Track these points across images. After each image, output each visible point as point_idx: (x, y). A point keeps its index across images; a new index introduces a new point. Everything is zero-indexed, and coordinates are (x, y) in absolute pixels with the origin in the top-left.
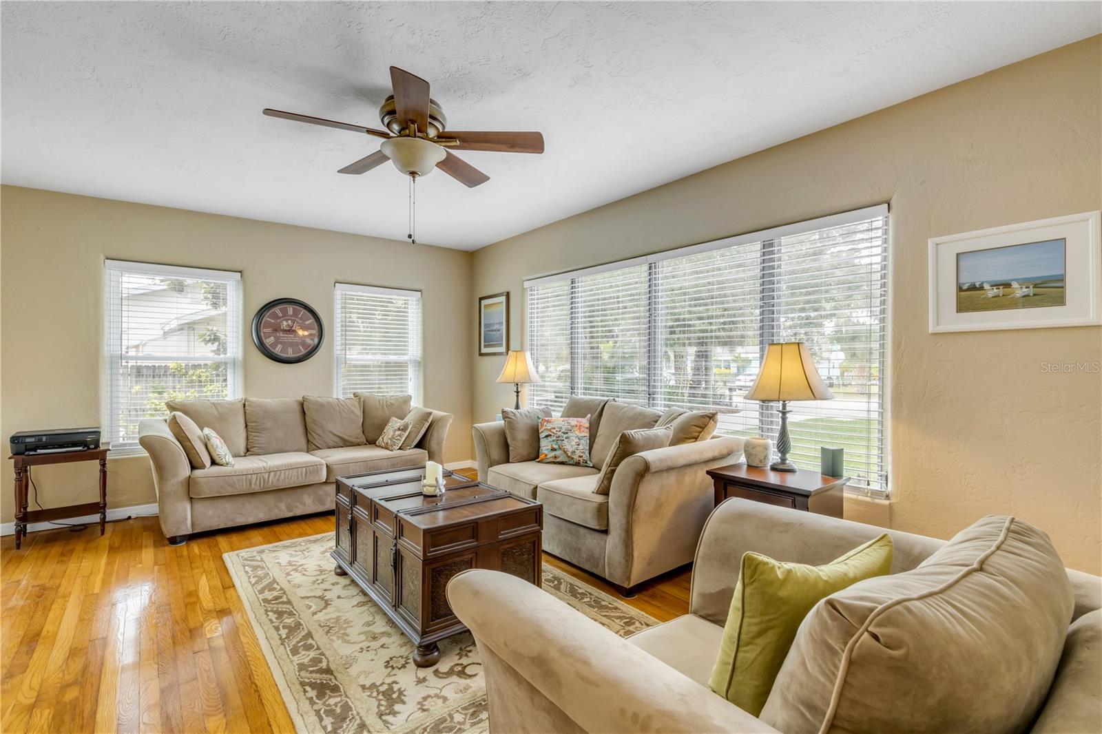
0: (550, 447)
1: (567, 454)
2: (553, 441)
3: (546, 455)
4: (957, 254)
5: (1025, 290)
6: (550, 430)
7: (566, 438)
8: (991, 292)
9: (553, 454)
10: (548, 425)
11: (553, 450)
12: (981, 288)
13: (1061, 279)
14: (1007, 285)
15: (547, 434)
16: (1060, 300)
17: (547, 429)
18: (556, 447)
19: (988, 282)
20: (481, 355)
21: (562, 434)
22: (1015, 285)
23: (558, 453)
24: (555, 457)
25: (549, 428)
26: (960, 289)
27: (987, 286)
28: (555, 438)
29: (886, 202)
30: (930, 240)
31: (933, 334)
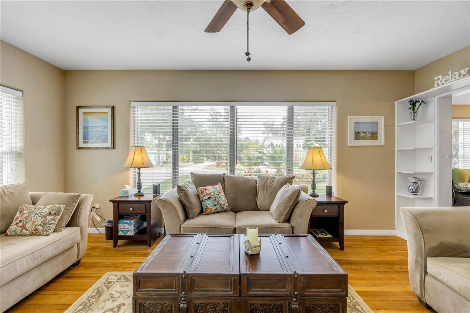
0: (213, 204)
1: (222, 206)
2: (214, 200)
3: (212, 209)
4: (355, 122)
5: (369, 135)
6: (209, 194)
7: (219, 197)
8: (362, 135)
9: (215, 208)
10: (207, 191)
11: (215, 205)
12: (360, 133)
13: (377, 133)
14: (365, 133)
15: (209, 197)
16: (376, 139)
17: (208, 194)
18: (216, 203)
19: (362, 132)
20: (79, 148)
21: (217, 196)
22: (367, 133)
23: (218, 206)
24: (216, 209)
25: (208, 193)
26: (355, 133)
27: (361, 133)
28: (214, 198)
29: (335, 102)
30: (348, 117)
31: (349, 146)
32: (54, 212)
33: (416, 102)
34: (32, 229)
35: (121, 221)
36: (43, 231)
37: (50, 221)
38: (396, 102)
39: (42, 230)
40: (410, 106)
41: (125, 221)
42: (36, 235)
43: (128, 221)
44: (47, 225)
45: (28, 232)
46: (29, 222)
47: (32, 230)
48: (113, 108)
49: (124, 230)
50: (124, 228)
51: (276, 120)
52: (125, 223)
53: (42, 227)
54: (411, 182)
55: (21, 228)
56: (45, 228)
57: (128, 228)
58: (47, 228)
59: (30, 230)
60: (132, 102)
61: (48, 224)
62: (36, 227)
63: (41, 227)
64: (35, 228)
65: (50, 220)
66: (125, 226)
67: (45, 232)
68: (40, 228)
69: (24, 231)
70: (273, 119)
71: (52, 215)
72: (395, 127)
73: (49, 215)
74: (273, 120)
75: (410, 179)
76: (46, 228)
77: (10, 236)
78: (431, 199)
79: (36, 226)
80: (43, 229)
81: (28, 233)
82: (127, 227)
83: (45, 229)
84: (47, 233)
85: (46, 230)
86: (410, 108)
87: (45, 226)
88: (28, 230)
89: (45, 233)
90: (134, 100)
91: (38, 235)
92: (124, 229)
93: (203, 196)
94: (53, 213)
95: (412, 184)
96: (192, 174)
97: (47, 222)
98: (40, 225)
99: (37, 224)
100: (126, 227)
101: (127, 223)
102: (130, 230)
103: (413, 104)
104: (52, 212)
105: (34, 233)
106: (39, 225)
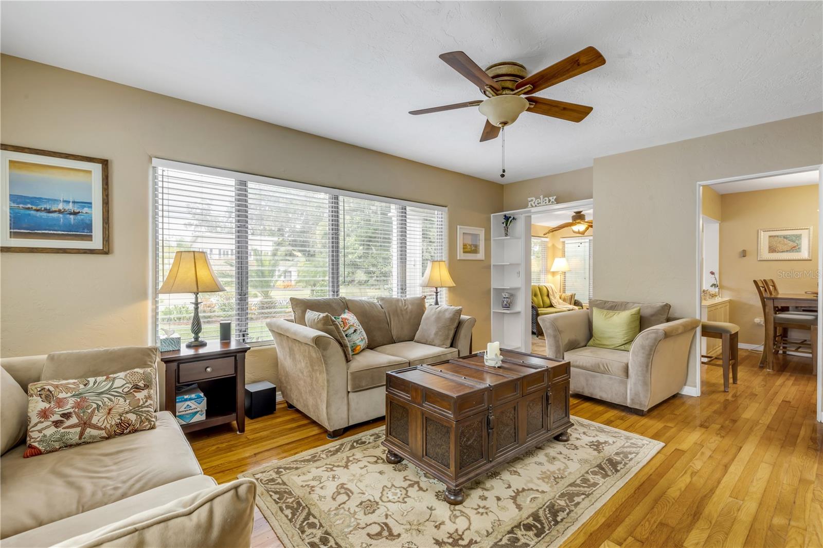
0: (360, 339)
3: (361, 346)
4: (463, 233)
5: (473, 248)
8: (468, 247)
9: (363, 343)
10: (349, 322)
13: (479, 246)
14: (471, 246)
16: (479, 252)
25: (352, 324)
26: (463, 245)
27: (468, 245)
29: (446, 207)
30: (458, 226)
31: (459, 260)
32: (143, 382)
33: (510, 217)
34: (113, 423)
35: (178, 398)
36: (142, 421)
37: (146, 401)
38: (492, 215)
39: (139, 420)
40: (504, 221)
41: (186, 397)
42: (122, 434)
43: (193, 396)
44: (144, 409)
45: (104, 431)
46: (96, 411)
47: (111, 426)
48: (105, 163)
49: (187, 414)
50: (185, 411)
51: (214, 202)
52: (186, 400)
53: (136, 414)
54: (504, 298)
55: (78, 429)
56: (143, 416)
57: (194, 409)
58: (147, 414)
59: (108, 426)
60: (154, 159)
61: (145, 407)
62: (123, 418)
63: (135, 416)
64: (118, 421)
65: (144, 400)
66: (188, 405)
67: (147, 423)
68: (132, 417)
69: (90, 432)
70: (208, 200)
71: (142, 390)
72: (490, 240)
73: (136, 390)
74: (209, 202)
75: (503, 295)
76: (145, 415)
77: (46, 453)
78: (519, 313)
79: (121, 416)
80: (141, 417)
81: (103, 433)
82: (193, 407)
83: (145, 417)
84: (151, 424)
85: (147, 419)
86: (503, 223)
87: (141, 412)
88: (103, 427)
89: (147, 425)
90: (159, 154)
91: (130, 433)
92: (187, 412)
93: (347, 329)
94: (143, 386)
95: (506, 299)
96: (292, 299)
97: (141, 403)
98: (130, 412)
99: (121, 411)
100: (191, 407)
101: (190, 399)
102: (198, 412)
103: (507, 218)
104: (139, 384)
105: (118, 431)
106: (127, 413)
